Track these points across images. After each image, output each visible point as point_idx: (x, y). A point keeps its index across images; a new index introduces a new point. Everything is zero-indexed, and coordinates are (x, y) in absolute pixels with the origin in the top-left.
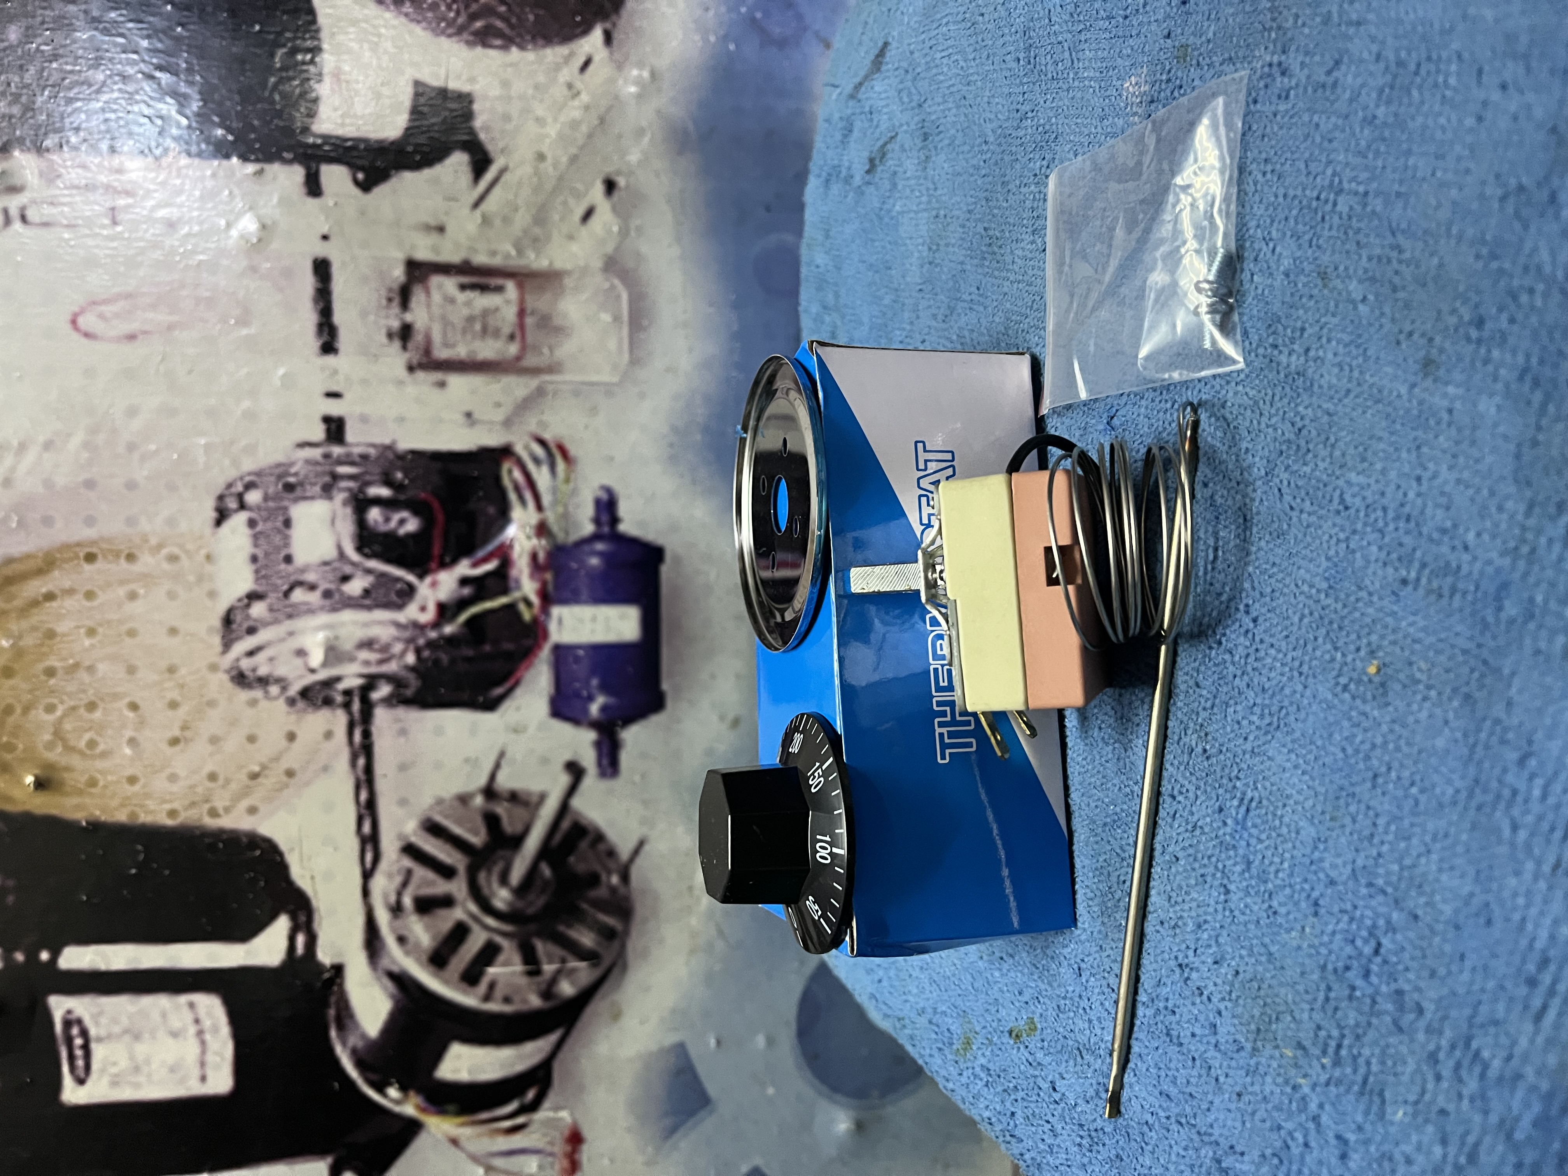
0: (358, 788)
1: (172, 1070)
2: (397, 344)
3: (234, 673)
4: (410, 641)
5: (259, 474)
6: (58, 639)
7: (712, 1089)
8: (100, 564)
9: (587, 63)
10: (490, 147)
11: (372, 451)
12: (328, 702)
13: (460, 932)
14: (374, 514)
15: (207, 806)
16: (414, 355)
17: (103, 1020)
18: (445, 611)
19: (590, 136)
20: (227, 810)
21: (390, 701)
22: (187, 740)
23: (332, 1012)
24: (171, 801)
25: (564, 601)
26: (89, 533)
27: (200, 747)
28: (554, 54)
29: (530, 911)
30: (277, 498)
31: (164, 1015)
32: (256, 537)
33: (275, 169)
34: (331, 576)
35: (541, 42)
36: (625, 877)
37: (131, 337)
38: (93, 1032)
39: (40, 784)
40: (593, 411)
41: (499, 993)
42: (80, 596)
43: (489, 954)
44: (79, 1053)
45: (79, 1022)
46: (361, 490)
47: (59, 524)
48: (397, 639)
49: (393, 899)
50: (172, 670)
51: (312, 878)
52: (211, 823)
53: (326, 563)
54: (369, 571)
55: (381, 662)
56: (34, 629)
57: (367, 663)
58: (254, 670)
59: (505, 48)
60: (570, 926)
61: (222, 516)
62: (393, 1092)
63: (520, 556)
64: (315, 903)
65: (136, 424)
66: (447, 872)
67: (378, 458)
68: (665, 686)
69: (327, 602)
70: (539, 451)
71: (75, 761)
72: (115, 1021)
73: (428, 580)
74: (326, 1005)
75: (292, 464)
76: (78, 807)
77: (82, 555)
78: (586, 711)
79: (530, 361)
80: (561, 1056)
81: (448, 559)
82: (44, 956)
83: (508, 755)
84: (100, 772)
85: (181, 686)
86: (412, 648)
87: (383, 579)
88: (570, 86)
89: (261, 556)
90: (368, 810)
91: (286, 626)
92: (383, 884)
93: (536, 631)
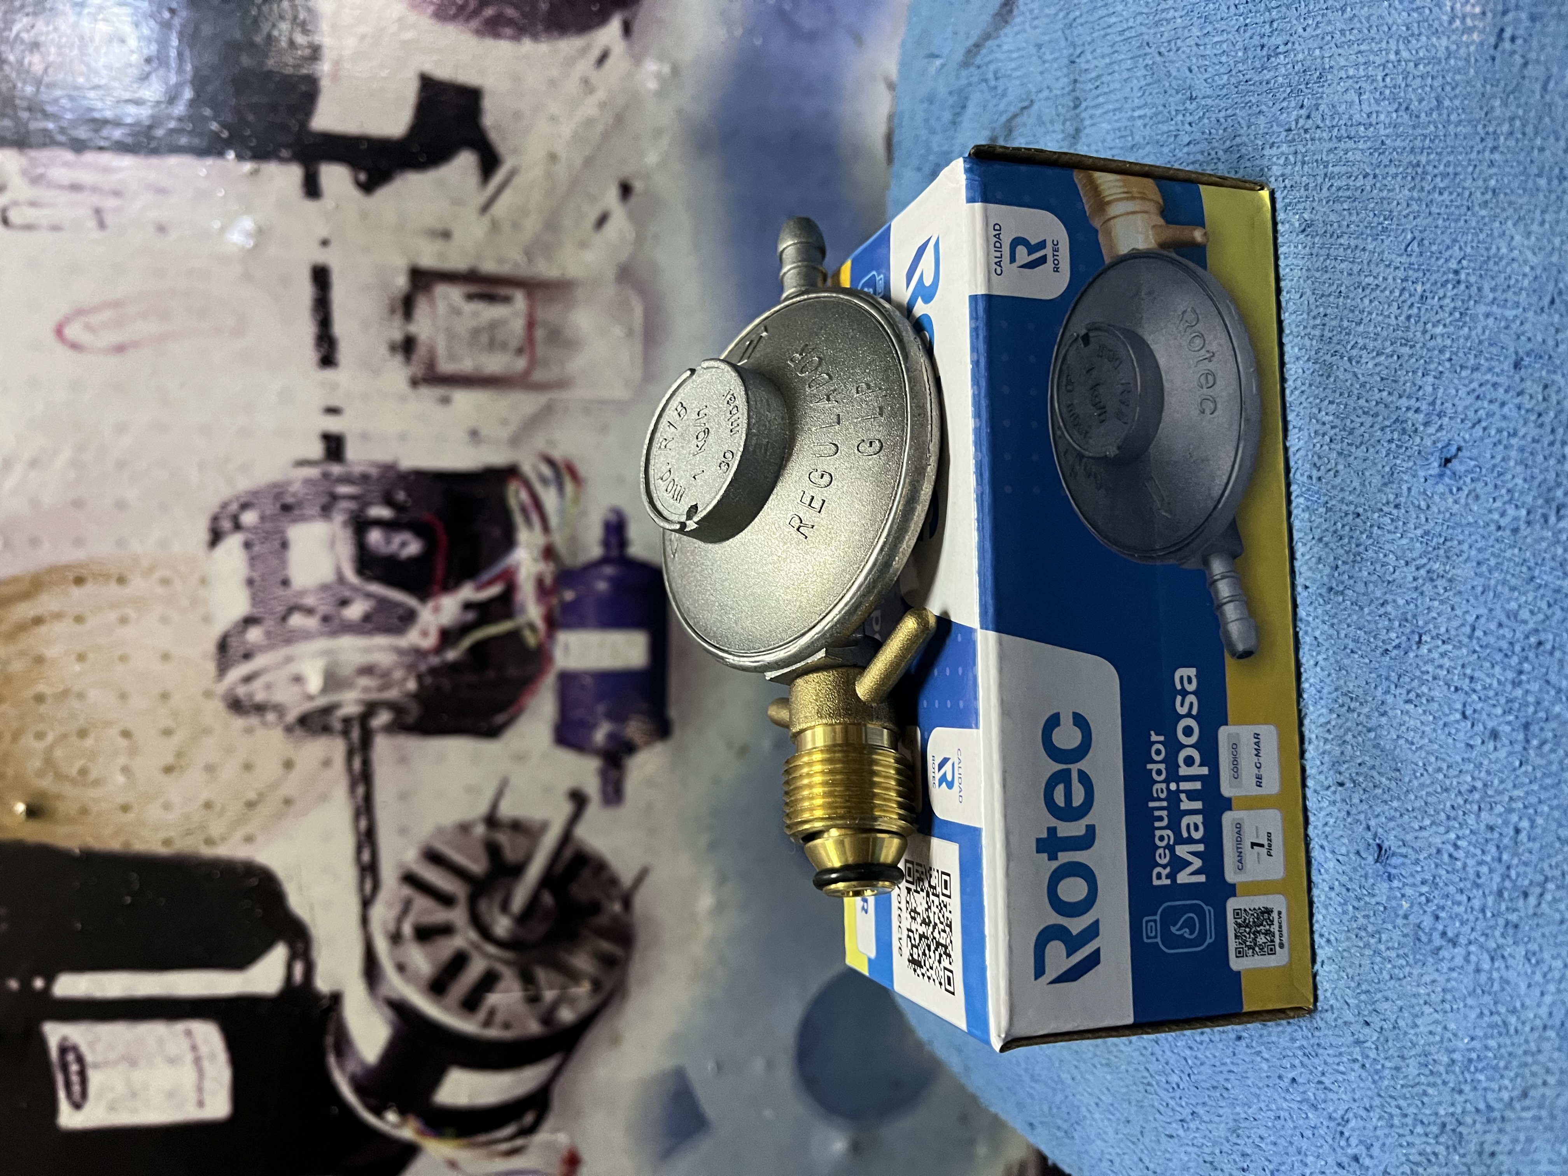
0: (357, 815)
1: (170, 1095)
2: (399, 358)
3: (230, 699)
4: (411, 668)
5: (255, 493)
6: (46, 665)
7: (710, 1110)
8: (89, 588)
9: (603, 58)
10: (501, 147)
11: (373, 472)
12: (326, 729)
13: (459, 961)
14: (375, 537)
15: (202, 835)
16: (417, 368)
17: (100, 1047)
18: (448, 637)
19: (606, 136)
20: (223, 839)
21: (391, 729)
22: (182, 768)
23: (330, 1040)
24: (166, 829)
25: (570, 626)
26: (78, 555)
27: (195, 774)
28: (569, 45)
29: (531, 938)
30: (273, 518)
31: (161, 1043)
32: (253, 561)
33: (272, 170)
34: (330, 600)
35: (556, 34)
36: (627, 904)
37: (120, 349)
38: (89, 1058)
39: (32, 813)
40: (604, 429)
41: (499, 1018)
42: (69, 620)
43: (489, 981)
44: (75, 1079)
45: (75, 1049)
46: (362, 510)
47: (46, 545)
48: (398, 665)
49: (391, 926)
50: (165, 696)
51: (311, 907)
52: (208, 852)
53: (324, 587)
54: (369, 595)
55: (382, 688)
56: (22, 653)
57: (366, 690)
58: (250, 696)
59: (516, 38)
60: (570, 952)
61: (216, 537)
62: (392, 1117)
63: (527, 579)
64: (312, 932)
65: (128, 439)
66: (446, 900)
67: (381, 477)
68: (673, 711)
69: (327, 628)
70: (547, 471)
71: (68, 790)
72: (111, 1048)
73: (431, 604)
74: (324, 1032)
75: (288, 483)
76: (70, 835)
77: (71, 578)
78: (590, 738)
79: (538, 375)
80: (561, 1081)
81: (451, 582)
82: (39, 983)
83: (512, 782)
84: (92, 800)
85: (175, 714)
86: (414, 674)
87: (383, 604)
88: (586, 81)
89: (258, 579)
90: (368, 839)
91: (283, 651)
92: (382, 913)
93: (541, 657)
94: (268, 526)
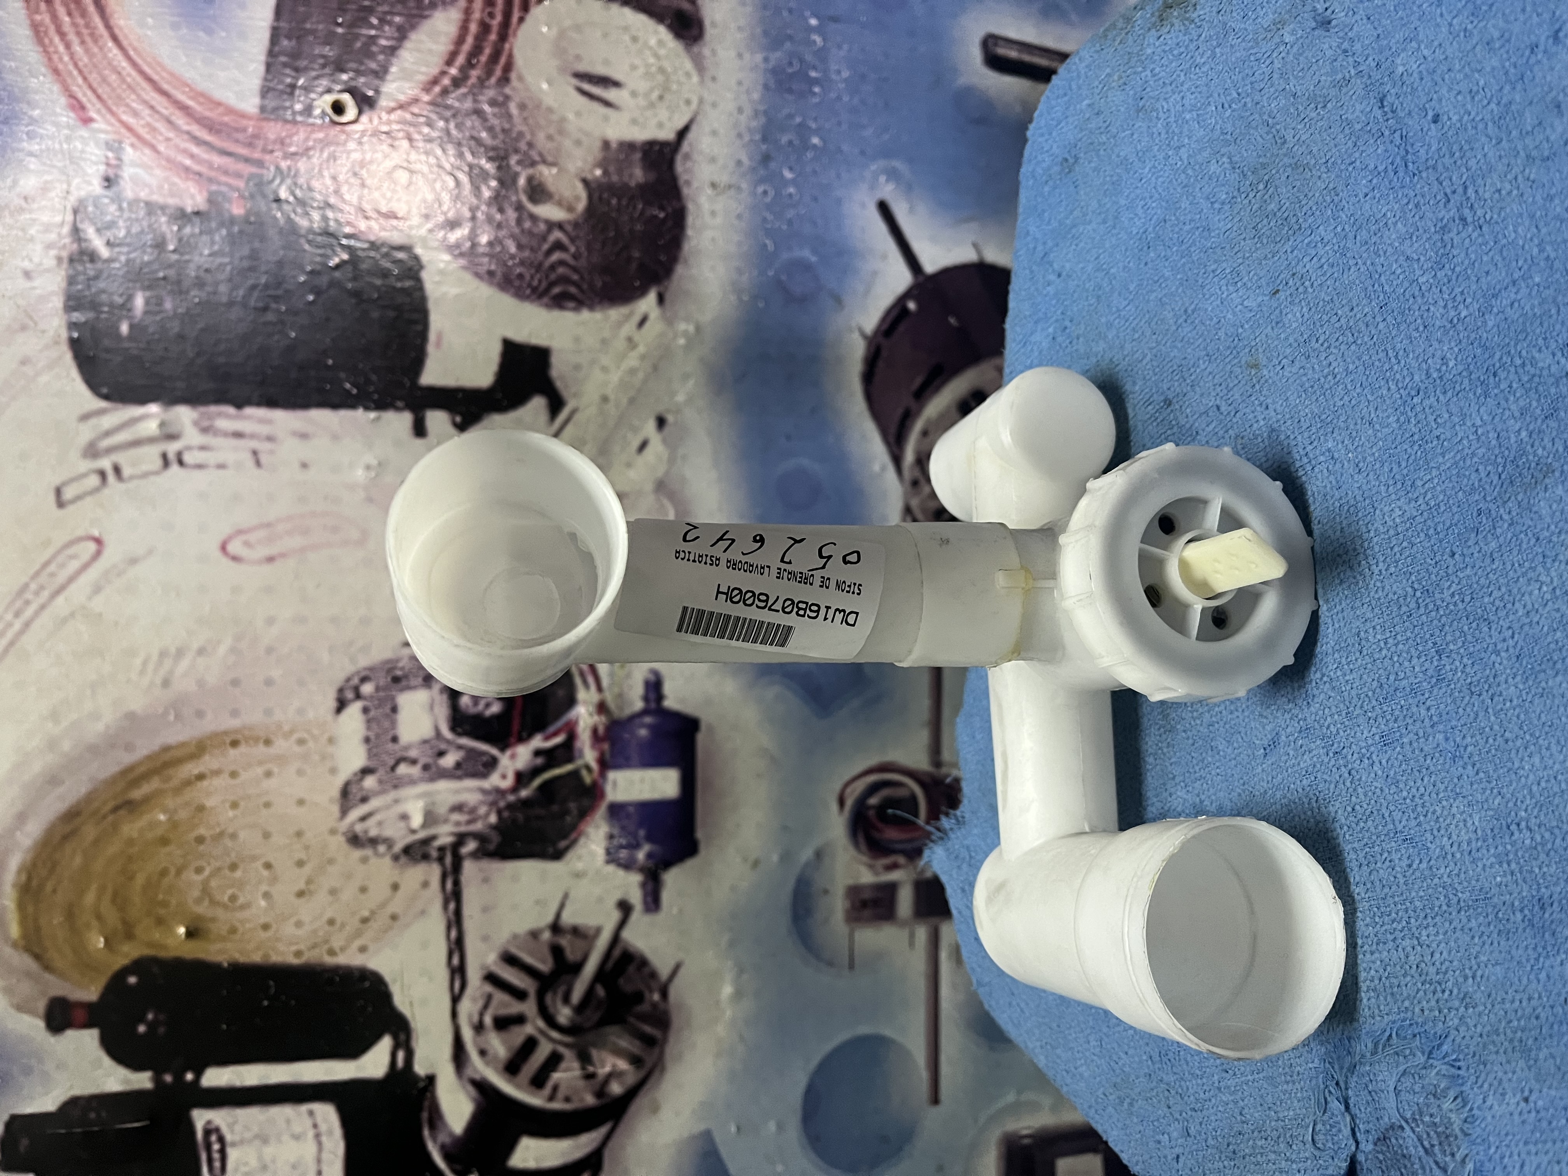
0: (449, 928)
1: (294, 1167)
3: (350, 835)
4: (493, 804)
5: (371, 669)
6: (206, 812)
7: (732, 1168)
8: (243, 749)
9: (643, 321)
10: (565, 393)
12: (426, 857)
13: (530, 1045)
14: (465, 700)
15: (326, 947)
17: (238, 1128)
18: (522, 778)
19: (645, 381)
20: (343, 949)
21: (476, 855)
22: (311, 893)
23: (425, 1115)
24: (297, 943)
25: (618, 767)
26: (234, 723)
27: (321, 897)
28: (615, 313)
29: (585, 1024)
30: (386, 688)
31: (288, 1121)
32: (369, 721)
33: (390, 417)
34: (430, 752)
35: (607, 305)
36: (664, 994)
37: (270, 559)
38: (229, 1137)
39: (191, 934)
41: (561, 1094)
42: (226, 775)
43: (554, 1061)
44: (216, 1156)
45: (217, 1130)
47: (209, 716)
48: (482, 803)
49: (476, 1019)
50: (299, 834)
51: (411, 1004)
52: (329, 960)
53: (425, 742)
54: (460, 747)
55: (469, 822)
56: (187, 804)
57: (458, 824)
58: (366, 832)
59: (576, 309)
60: (619, 1036)
61: (341, 705)
63: (584, 729)
64: (413, 1025)
65: (275, 630)
66: (520, 995)
68: (700, 834)
69: (427, 775)
71: (220, 913)
72: (247, 1128)
73: (508, 753)
74: (421, 1109)
75: (398, 660)
76: (221, 951)
77: (228, 741)
78: (633, 858)
80: (611, 1144)
81: (524, 734)
83: (572, 895)
84: (240, 921)
85: (307, 848)
86: (494, 810)
87: (471, 753)
88: (630, 340)
89: (373, 737)
90: (457, 946)
91: (392, 795)
92: (468, 1007)
93: (594, 793)
94: (382, 694)
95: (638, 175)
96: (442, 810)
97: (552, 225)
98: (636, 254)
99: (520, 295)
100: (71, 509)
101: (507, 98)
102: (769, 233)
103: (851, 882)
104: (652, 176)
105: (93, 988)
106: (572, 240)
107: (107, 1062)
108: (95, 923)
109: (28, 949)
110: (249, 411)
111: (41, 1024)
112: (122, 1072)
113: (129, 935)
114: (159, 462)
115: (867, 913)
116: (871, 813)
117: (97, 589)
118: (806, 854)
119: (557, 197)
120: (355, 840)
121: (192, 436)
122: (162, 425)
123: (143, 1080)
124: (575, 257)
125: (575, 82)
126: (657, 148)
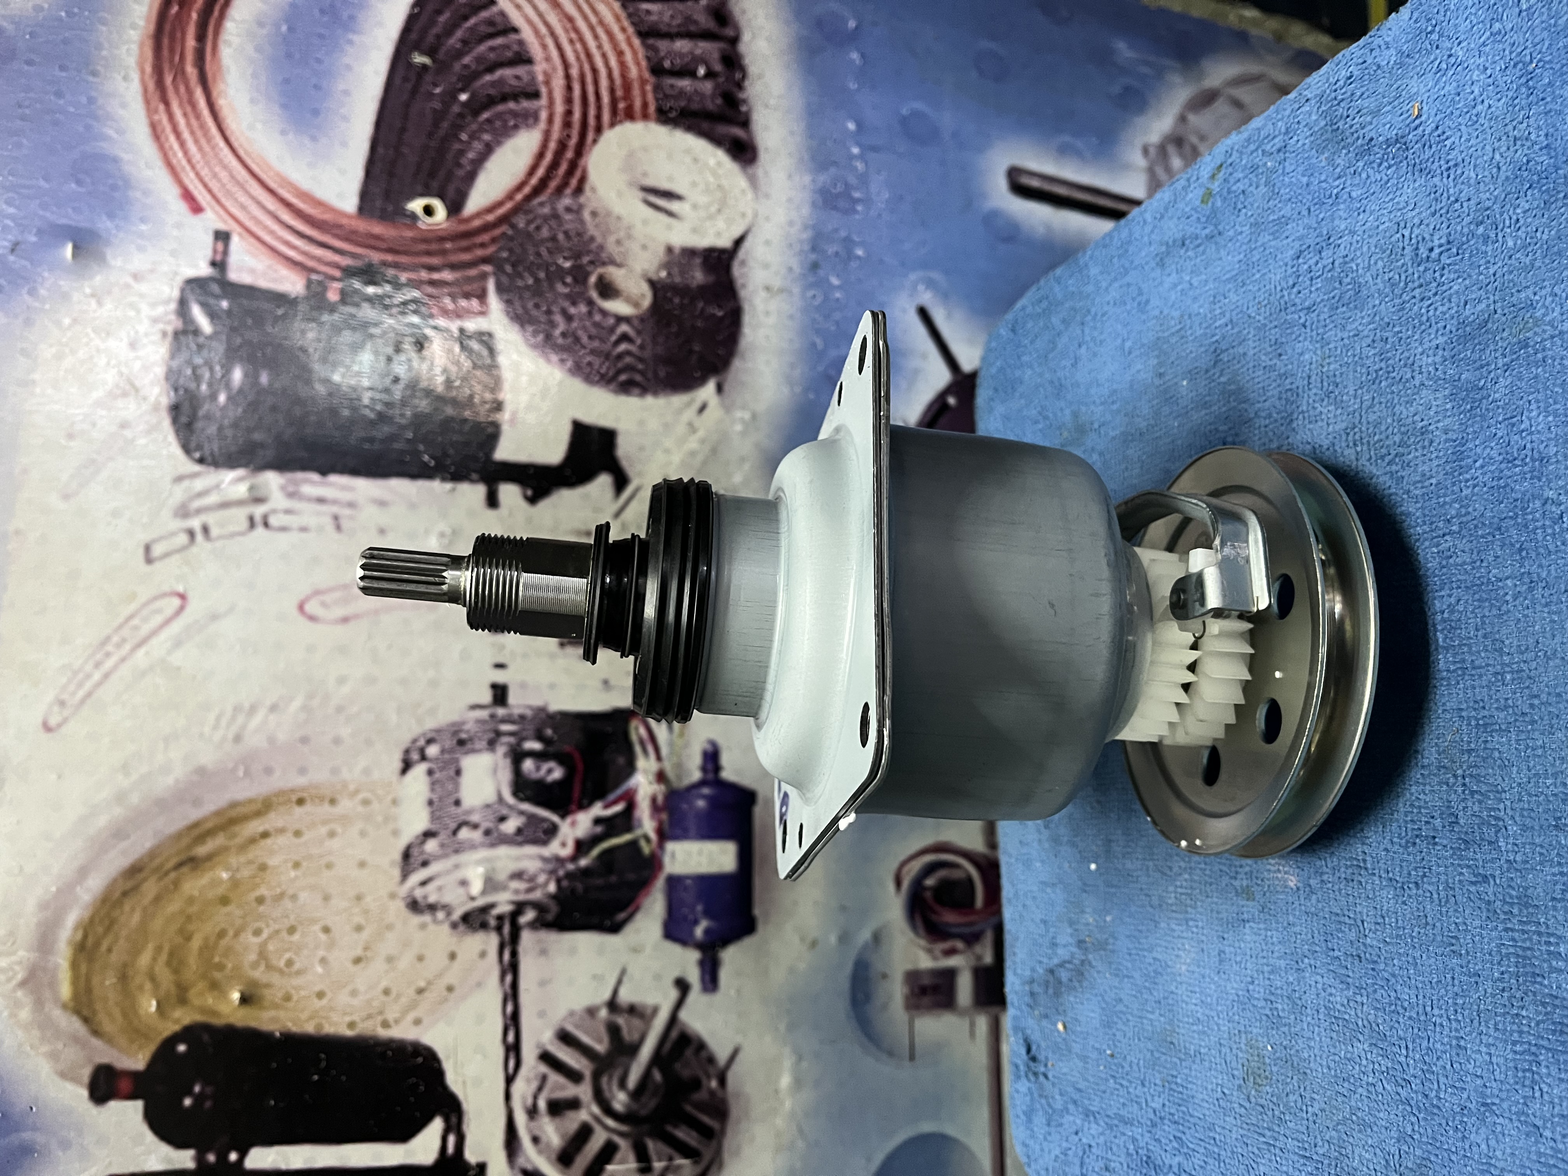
0: (505, 1002)
3: (409, 900)
4: (552, 872)
5: (438, 731)
6: (268, 872)
8: (308, 808)
9: (703, 408)
10: (629, 472)
11: (529, 713)
12: (484, 926)
13: (584, 1133)
14: (528, 765)
15: (380, 1019)
18: (582, 847)
19: (704, 462)
20: (397, 1022)
21: (534, 925)
22: (368, 960)
24: (351, 1014)
25: (676, 838)
26: (300, 781)
27: (378, 966)
28: (678, 400)
29: (644, 1112)
30: (451, 751)
32: (433, 784)
33: (465, 488)
34: (492, 817)
35: (670, 392)
36: (722, 1081)
37: (345, 620)
39: (245, 1000)
42: (290, 834)
43: (608, 1152)
46: (519, 744)
47: (278, 773)
48: (542, 870)
49: (530, 1101)
50: (359, 898)
51: (464, 1083)
52: (383, 1033)
53: (488, 806)
54: (522, 813)
55: (528, 891)
56: (250, 862)
57: (517, 892)
58: (425, 897)
59: (641, 395)
60: (676, 1126)
61: (407, 766)
63: (644, 798)
64: (466, 1106)
65: (346, 689)
66: (574, 1076)
67: (534, 717)
68: (757, 911)
69: (488, 840)
71: (275, 979)
73: (569, 820)
75: (463, 723)
76: (274, 1020)
77: (294, 799)
78: (691, 933)
81: (585, 802)
82: (233, 1157)
83: (630, 970)
84: (295, 988)
85: (366, 912)
86: (554, 878)
87: (532, 820)
88: (690, 425)
89: (436, 800)
90: (513, 1021)
91: (454, 859)
92: (522, 1089)
93: (653, 864)
95: (698, 277)
96: (502, 876)
97: (620, 319)
98: (697, 348)
99: (588, 379)
100: (158, 565)
101: (581, 207)
102: (818, 332)
103: (909, 967)
104: (711, 279)
105: (140, 1056)
106: (639, 332)
107: (149, 1137)
108: (148, 986)
109: (77, 1012)
110: (334, 478)
111: (85, 1093)
112: (165, 1149)
113: (182, 1000)
114: (245, 524)
115: (926, 1000)
116: (928, 895)
117: (178, 643)
118: (865, 935)
119: (625, 294)
120: (414, 906)
121: (278, 500)
122: (251, 488)
123: (185, 1159)
124: (642, 347)
125: (641, 195)
126: (716, 254)
